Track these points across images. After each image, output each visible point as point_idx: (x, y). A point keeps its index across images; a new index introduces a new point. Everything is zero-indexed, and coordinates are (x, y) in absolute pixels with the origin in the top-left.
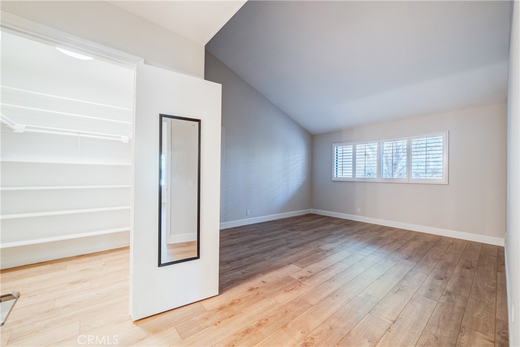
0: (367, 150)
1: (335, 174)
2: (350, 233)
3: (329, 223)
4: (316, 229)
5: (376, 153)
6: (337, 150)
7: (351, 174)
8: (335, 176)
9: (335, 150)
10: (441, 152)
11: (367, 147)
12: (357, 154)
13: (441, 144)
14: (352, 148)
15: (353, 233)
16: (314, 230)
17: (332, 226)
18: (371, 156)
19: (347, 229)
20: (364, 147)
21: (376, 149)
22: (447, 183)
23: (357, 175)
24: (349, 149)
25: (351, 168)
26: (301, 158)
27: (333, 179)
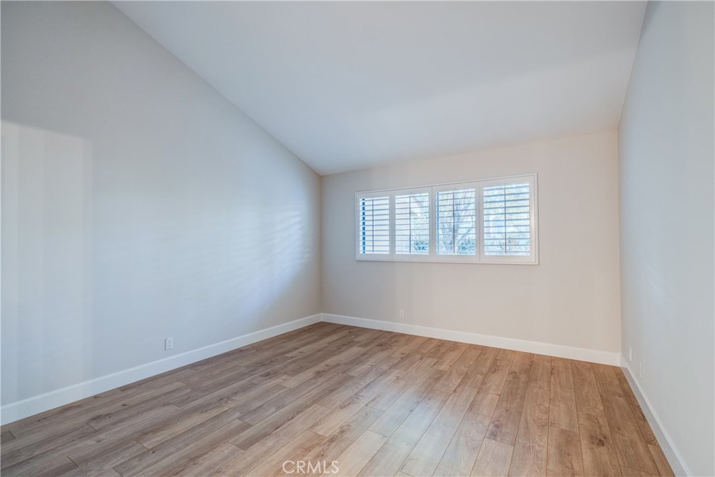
0: (412, 205)
1: (361, 248)
2: (385, 367)
3: (350, 344)
4: (321, 366)
5: (427, 210)
6: (364, 204)
7: (388, 249)
8: (361, 252)
9: (361, 204)
10: (527, 209)
11: (412, 200)
12: (397, 211)
13: (527, 196)
14: (387, 202)
15: (391, 368)
16: (317, 368)
17: (355, 350)
18: (419, 215)
19: (382, 355)
20: (408, 200)
21: (426, 204)
22: (537, 263)
23: (397, 249)
24: (383, 203)
25: (388, 238)
26: (298, 219)
27: (358, 258)
